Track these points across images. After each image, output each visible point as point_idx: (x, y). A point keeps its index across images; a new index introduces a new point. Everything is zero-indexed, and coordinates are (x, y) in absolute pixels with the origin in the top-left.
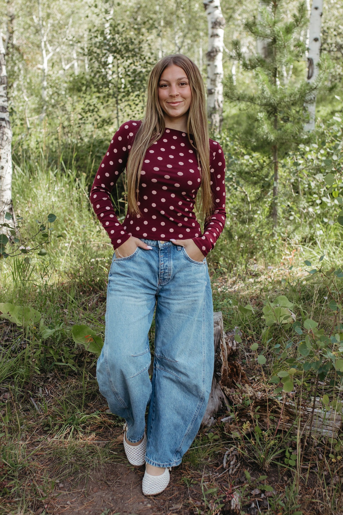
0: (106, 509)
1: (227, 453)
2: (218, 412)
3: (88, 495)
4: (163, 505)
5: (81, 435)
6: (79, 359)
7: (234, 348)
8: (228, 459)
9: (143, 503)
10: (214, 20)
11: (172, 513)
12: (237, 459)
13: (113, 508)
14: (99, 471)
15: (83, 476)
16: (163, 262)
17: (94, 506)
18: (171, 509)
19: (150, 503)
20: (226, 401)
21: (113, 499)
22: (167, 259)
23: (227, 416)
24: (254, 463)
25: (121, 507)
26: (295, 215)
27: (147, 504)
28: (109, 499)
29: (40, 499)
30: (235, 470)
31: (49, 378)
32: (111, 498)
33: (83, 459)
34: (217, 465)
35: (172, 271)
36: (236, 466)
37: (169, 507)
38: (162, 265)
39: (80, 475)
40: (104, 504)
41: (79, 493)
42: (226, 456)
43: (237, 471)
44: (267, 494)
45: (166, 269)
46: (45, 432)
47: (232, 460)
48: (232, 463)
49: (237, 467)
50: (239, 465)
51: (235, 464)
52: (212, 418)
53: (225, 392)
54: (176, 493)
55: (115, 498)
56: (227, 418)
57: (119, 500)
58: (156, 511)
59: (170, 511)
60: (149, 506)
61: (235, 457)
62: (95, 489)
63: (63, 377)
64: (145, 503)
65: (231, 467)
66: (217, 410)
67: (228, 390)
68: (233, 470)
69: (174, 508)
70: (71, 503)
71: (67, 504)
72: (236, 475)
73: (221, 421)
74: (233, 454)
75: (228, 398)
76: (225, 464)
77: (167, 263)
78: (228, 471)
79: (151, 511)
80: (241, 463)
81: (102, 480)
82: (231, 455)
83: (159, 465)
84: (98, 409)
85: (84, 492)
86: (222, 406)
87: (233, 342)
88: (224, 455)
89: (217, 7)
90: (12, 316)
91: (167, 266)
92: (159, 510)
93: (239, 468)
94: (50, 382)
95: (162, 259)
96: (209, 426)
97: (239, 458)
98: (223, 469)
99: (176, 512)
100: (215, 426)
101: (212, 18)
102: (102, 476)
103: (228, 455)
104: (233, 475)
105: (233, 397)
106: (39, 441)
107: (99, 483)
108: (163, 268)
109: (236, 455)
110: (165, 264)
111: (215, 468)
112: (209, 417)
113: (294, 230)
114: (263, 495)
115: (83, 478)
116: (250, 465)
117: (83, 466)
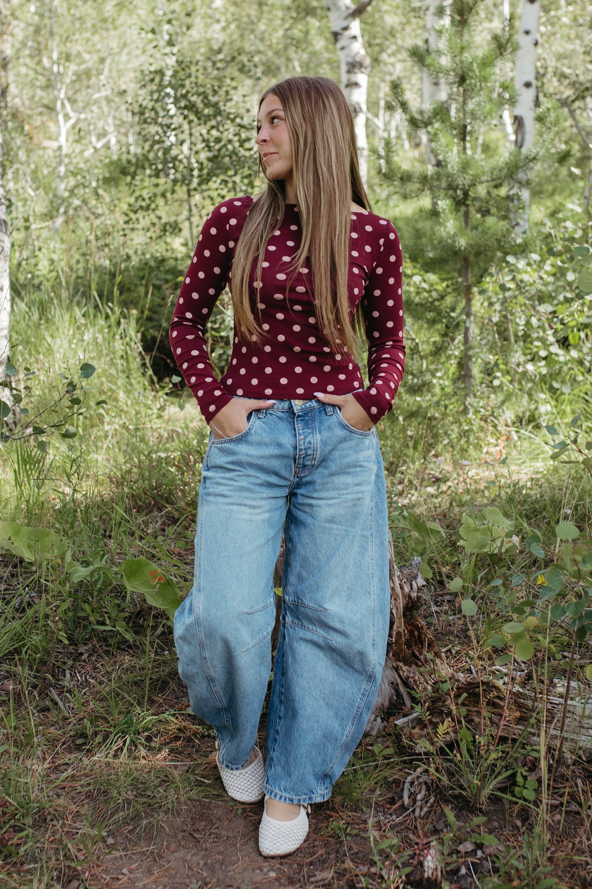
0: (194, 881)
1: (409, 779)
2: (388, 709)
3: (161, 857)
4: (299, 873)
5: (143, 752)
6: (134, 622)
7: (414, 595)
8: (412, 790)
9: (261, 870)
10: (350, 60)
11: (316, 887)
12: (428, 789)
13: (208, 880)
14: (179, 814)
15: (150, 823)
16: (302, 437)
17: (172, 877)
18: (312, 879)
19: (273, 870)
20: (402, 689)
21: (206, 864)
22: (309, 431)
23: (405, 716)
24: (461, 796)
25: (221, 876)
26: (502, 378)
27: (269, 871)
28: (198, 864)
29: (73, 865)
30: (425, 809)
31: (82, 654)
32: (202, 863)
33: (149, 793)
34: (392, 801)
35: (319, 453)
36: (427, 802)
37: (310, 877)
38: (302, 442)
39: (145, 822)
40: (190, 873)
41: (143, 853)
42: (407, 785)
43: (429, 812)
44: (488, 851)
45: (309, 448)
46: (79, 748)
47: (420, 792)
48: (419, 797)
49: (429, 805)
50: (432, 801)
51: (426, 800)
52: (379, 720)
53: (401, 672)
54: (321, 851)
55: (209, 861)
56: (406, 719)
57: (217, 866)
58: (286, 883)
59: (312, 883)
60: (273, 874)
61: (424, 787)
62: (173, 847)
63: (107, 653)
64: (265, 870)
65: (418, 803)
66: (386, 704)
67: (405, 668)
68: (421, 810)
69: (318, 878)
70: (130, 872)
71: (123, 874)
72: (427, 818)
73: (396, 725)
74: (421, 780)
75: (406, 683)
76: (406, 800)
78: (414, 811)
79: (277, 884)
80: (436, 797)
81: (184, 831)
82: (416, 783)
83: (291, 800)
84: (172, 706)
85: (152, 852)
86: (395, 698)
87: (411, 585)
88: (404, 782)
89: (355, 37)
90: (16, 544)
91: (310, 443)
92: (291, 881)
93: (432, 806)
94: (84, 661)
95: (301, 432)
96: (374, 733)
97: (433, 788)
98: (404, 808)
99: (323, 886)
100: (384, 735)
101: (348, 56)
102: (183, 823)
103: (412, 783)
104: (423, 818)
105: (415, 681)
106: (67, 764)
107: (180, 836)
108: (303, 447)
109: (426, 783)
110: (307, 440)
111: (389, 806)
112: (373, 717)
113: (503, 402)
114: (479, 853)
115: (149, 828)
116: (452, 800)
117: (150, 805)
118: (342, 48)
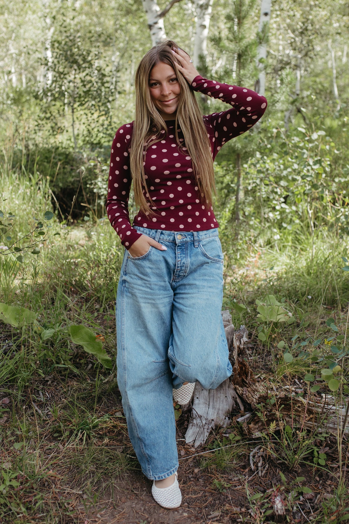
0: (142, 521)
1: (252, 454)
2: (232, 412)
3: (118, 506)
4: (201, 513)
5: (95, 440)
6: (74, 361)
7: (242, 347)
8: (255, 460)
9: (178, 512)
10: (158, 40)
11: (212, 521)
12: (264, 460)
13: (149, 519)
14: (123, 479)
15: (107, 485)
16: (180, 259)
17: (128, 518)
18: (210, 517)
19: (185, 512)
20: (239, 400)
21: (145, 509)
22: (184, 256)
23: (242, 416)
24: (283, 463)
25: (156, 517)
27: (182, 512)
28: (141, 509)
29: (68, 514)
30: (264, 472)
31: (48, 381)
32: (143, 509)
33: (104, 466)
34: (244, 467)
35: (188, 269)
36: (264, 468)
37: (207, 515)
38: (179, 263)
39: (104, 485)
40: (138, 516)
41: (106, 504)
42: (251, 458)
43: (266, 473)
44: (307, 496)
45: (183, 266)
46: (55, 439)
47: (259, 462)
48: (260, 464)
49: (266, 469)
50: (267, 466)
51: (263, 466)
52: (227, 418)
53: (238, 391)
54: (211, 499)
55: (146, 507)
56: (243, 418)
57: (152, 510)
58: (195, 520)
59: (210, 519)
60: (186, 514)
61: (261, 458)
62: (123, 499)
63: (63, 380)
64: (180, 512)
65: (260, 468)
66: (231, 409)
67: (240, 389)
68: (262, 472)
69: (213, 516)
70: (102, 517)
71: (97, 518)
72: (266, 477)
73: (238, 422)
74: (259, 454)
75: (241, 397)
76: (253, 467)
77: (184, 260)
78: (258, 473)
79: (189, 520)
80: (269, 464)
81: (128, 489)
82: (256, 456)
84: (107, 412)
85: (112, 503)
86: (235, 406)
87: (240, 341)
88: (249, 456)
89: (161, 28)
90: (5, 316)
91: (184, 263)
92: (197, 519)
93: (267, 470)
94: (50, 385)
95: (179, 256)
96: (225, 426)
97: (267, 459)
98: (251, 472)
99: (217, 521)
100: (231, 427)
101: (157, 38)
102: (127, 484)
103: (254, 456)
104: (263, 477)
105: (246, 396)
106: (50, 449)
107: (126, 492)
108: (179, 265)
109: (262, 456)
110: (182, 261)
111: (242, 470)
112: (224, 418)
113: (259, 234)
114: (301, 498)
115: (107, 488)
116: (278, 466)
117: (105, 474)
118: (154, 34)
